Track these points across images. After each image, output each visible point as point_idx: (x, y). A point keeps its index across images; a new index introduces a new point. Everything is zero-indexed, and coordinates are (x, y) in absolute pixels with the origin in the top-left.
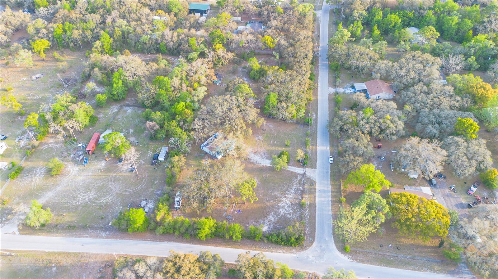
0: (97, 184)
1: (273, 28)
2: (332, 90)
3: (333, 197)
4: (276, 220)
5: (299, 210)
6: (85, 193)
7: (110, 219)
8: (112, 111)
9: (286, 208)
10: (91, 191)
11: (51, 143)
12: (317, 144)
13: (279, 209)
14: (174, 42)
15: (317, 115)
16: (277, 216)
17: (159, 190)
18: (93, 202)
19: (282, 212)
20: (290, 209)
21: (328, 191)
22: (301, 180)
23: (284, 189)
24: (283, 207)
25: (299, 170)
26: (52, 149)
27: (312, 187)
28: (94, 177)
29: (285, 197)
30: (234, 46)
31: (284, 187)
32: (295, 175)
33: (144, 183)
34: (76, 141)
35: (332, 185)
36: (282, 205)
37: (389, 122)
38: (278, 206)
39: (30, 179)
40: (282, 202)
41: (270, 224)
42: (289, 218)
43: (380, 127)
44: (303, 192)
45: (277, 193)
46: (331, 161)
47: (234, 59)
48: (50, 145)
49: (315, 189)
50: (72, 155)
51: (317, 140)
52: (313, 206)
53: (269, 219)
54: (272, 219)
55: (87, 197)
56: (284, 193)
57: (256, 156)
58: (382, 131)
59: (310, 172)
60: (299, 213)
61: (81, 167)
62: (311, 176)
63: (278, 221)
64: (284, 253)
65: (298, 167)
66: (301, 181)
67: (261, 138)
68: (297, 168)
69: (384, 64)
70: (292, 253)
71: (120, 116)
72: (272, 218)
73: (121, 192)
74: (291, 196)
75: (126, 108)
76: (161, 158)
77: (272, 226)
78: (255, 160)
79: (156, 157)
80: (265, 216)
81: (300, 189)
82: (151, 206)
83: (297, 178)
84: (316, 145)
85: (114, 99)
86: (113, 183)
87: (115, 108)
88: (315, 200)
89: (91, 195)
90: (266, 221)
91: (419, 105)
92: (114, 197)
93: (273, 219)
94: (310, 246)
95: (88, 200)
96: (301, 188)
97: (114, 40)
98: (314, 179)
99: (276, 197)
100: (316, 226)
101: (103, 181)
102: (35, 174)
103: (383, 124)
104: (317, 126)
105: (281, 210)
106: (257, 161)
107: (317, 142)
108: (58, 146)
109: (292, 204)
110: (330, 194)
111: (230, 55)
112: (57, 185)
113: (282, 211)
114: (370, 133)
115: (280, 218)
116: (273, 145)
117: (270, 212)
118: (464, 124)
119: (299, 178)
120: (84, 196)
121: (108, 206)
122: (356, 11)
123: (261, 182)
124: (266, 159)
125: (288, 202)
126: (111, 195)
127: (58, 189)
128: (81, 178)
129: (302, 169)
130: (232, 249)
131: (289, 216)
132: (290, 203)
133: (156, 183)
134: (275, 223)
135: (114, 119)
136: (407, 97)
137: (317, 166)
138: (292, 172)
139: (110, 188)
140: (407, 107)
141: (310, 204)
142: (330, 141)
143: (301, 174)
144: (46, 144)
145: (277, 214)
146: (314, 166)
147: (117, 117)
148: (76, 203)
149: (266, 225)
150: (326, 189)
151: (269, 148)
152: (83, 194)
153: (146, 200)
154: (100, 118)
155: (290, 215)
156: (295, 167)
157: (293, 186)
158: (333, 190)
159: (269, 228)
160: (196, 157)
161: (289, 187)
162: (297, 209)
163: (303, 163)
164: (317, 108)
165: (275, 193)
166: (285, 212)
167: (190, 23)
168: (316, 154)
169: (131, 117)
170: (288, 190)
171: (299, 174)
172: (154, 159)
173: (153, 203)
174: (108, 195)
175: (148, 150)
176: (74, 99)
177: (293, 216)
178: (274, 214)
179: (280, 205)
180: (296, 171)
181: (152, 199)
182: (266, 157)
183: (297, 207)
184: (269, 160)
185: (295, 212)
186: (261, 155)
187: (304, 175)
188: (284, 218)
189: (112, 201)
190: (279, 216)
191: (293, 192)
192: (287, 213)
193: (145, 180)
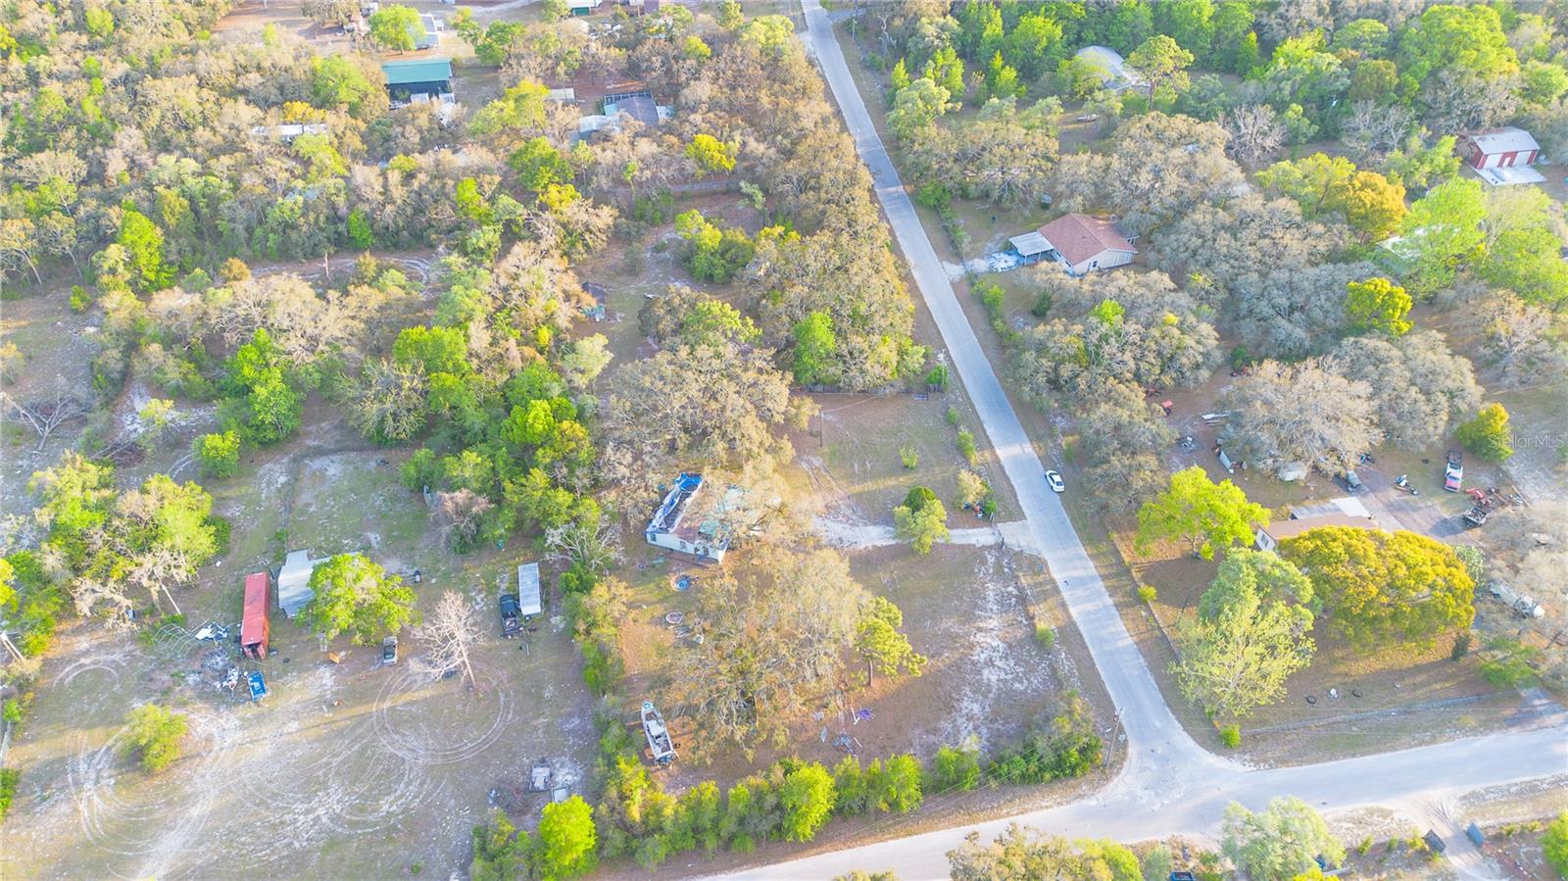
0: (337, 755)
1: (704, 107)
2: (956, 270)
3: (1113, 591)
4: (988, 709)
5: (1042, 659)
6: (309, 799)
7: (445, 865)
8: (269, 484)
9: (998, 663)
10: (326, 788)
11: (86, 653)
12: (989, 441)
13: (979, 672)
14: (399, 202)
15: (947, 354)
16: (985, 696)
17: (570, 715)
18: (353, 825)
19: (994, 678)
20: (1012, 662)
21: (1092, 579)
22: (999, 566)
23: (965, 607)
24: (990, 663)
25: (980, 536)
26: (99, 673)
27: (1041, 578)
28: (313, 732)
29: (980, 630)
30: (605, 183)
31: (961, 599)
32: (976, 554)
33: (507, 707)
34: (182, 621)
35: (1093, 557)
36: (983, 656)
37: (1176, 332)
38: (973, 663)
39: (64, 808)
40: (979, 649)
41: (976, 728)
42: (1022, 692)
43: (1159, 354)
44: (1023, 599)
45: (950, 624)
46: (1058, 484)
47: (616, 226)
48: (83, 661)
49: (1052, 581)
50: (192, 679)
51: (985, 432)
52: (1070, 633)
53: (964, 711)
54: (976, 711)
55: (321, 811)
56: (968, 617)
57: (830, 524)
58: (1168, 361)
59: (1013, 534)
60: (1043, 670)
61: (248, 711)
62: (1023, 544)
63: (996, 711)
64: (1060, 804)
65: (974, 527)
66: (1002, 567)
67: (817, 462)
68: (970, 531)
69: (1081, 164)
70: (1080, 796)
71: (306, 497)
72: (971, 706)
73: (439, 761)
74: (993, 623)
75: (317, 464)
76: (531, 607)
77: (984, 731)
78: (833, 535)
79: (509, 606)
80: (949, 706)
81: (1010, 594)
82: (569, 777)
83: (984, 562)
84: (991, 447)
85: (262, 442)
86: (397, 737)
87: (274, 474)
88: (1069, 617)
89: (332, 802)
90: (960, 721)
91: (1225, 267)
92: (422, 784)
93: (976, 708)
94: (1123, 759)
95: (332, 820)
96: (1010, 589)
97: (167, 233)
98: (1034, 553)
99: (953, 638)
100: (1111, 692)
101: (355, 740)
102: (77, 783)
103: (1164, 343)
104: (963, 387)
105: (986, 673)
106: (841, 539)
107: (987, 436)
108: (117, 657)
109: (1010, 646)
110: (1100, 585)
111: (606, 216)
112: (186, 800)
113: (990, 676)
114: (1137, 376)
115: (997, 699)
116: (866, 476)
117: (957, 689)
118: (1371, 296)
119: (991, 560)
120: (308, 812)
121: (414, 824)
122: (924, 20)
124: (865, 525)
125: (994, 644)
126: (410, 782)
127: (195, 812)
128: (265, 750)
129: (987, 530)
130: (901, 841)
131: (1018, 686)
132: (1002, 646)
133: (547, 695)
134: (990, 720)
135: (290, 509)
136: (1182, 249)
137: (1024, 509)
138: (962, 547)
139: (393, 756)
140: (1201, 280)
141: (1061, 630)
142: (1025, 427)
143: (990, 547)
144: (64, 661)
145: (981, 689)
146: (1016, 514)
147: (301, 501)
148: (289, 845)
149: (965, 731)
150: (1082, 573)
151: (857, 489)
152: (300, 807)
153: (543, 761)
154: (234, 520)
155: (1021, 683)
156: (964, 528)
157: (984, 588)
158: (1104, 571)
159: (980, 739)
160: (643, 574)
161: (977, 595)
162: (1031, 656)
163: (983, 513)
164: (939, 332)
165: (944, 625)
166: (1002, 676)
167: (420, 131)
168: (1004, 472)
169: (352, 490)
170: (976, 606)
171: (984, 548)
172: (506, 617)
173: (568, 762)
174: (398, 781)
176: (107, 471)
177: (1030, 682)
178: (974, 692)
179: (976, 658)
180: (973, 541)
181: (564, 754)
182: (861, 517)
183: (1029, 651)
184: (875, 524)
185: (1031, 670)
186: (844, 515)
187: (1000, 546)
188: (1006, 696)
189: (421, 802)
190: (991, 695)
191: (995, 607)
192: (1009, 677)
193: (507, 695)
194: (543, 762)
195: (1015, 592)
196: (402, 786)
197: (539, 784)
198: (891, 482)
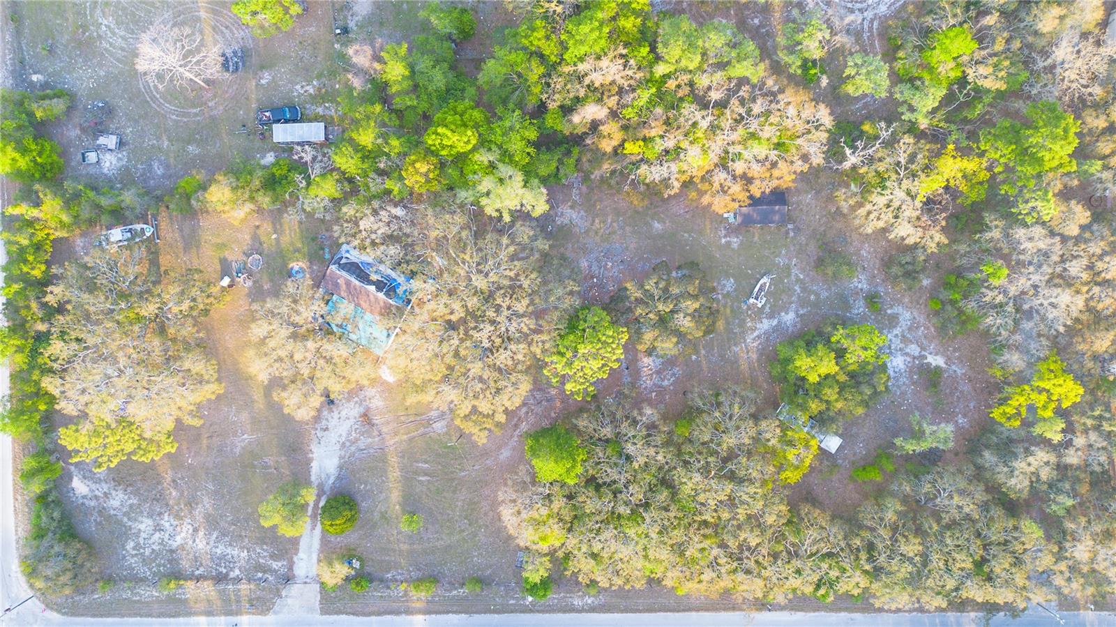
4: (112, 512)
5: (154, 574)
9: (157, 535)
12: (439, 612)
13: (150, 516)
16: (125, 514)
17: (167, 167)
19: (142, 527)
20: (156, 547)
22: (265, 569)
23: (222, 524)
24: (158, 528)
25: (306, 563)
27: (244, 603)
29: (196, 530)
31: (233, 523)
32: (285, 552)
33: (184, 115)
36: (167, 525)
38: (160, 514)
40: (174, 522)
41: (96, 497)
42: (123, 547)
44: (220, 579)
45: (206, 504)
49: (238, 613)
53: (114, 493)
54: (112, 502)
56: (212, 522)
57: (348, 423)
59: (303, 595)
60: (144, 571)
62: (290, 601)
63: (109, 518)
66: (265, 572)
67: (438, 426)
68: (315, 556)
72: (117, 499)
74: (201, 544)
76: (282, 133)
77: (93, 503)
78: (333, 423)
79: (283, 116)
80: (120, 481)
81: (232, 569)
82: (108, 164)
83: (273, 557)
84: (427, 612)
88: (195, 614)
90: (105, 487)
92: (123, 49)
93: (115, 503)
96: (237, 572)
98: (276, 607)
99: (191, 504)
100: (110, 620)
104: (533, 611)
105: (150, 522)
106: (326, 429)
107: (448, 612)
109: (172, 551)
113: (145, 524)
115: (120, 523)
116: (409, 473)
117: (136, 493)
119: (275, 565)
121: (87, 45)
123: (241, 455)
124: (341, 457)
125: (178, 538)
126: (123, 38)
129: (314, 571)
131: (130, 545)
132: (175, 545)
133: (190, 148)
134: (102, 511)
137: (334, 617)
141: (184, 601)
143: (291, 568)
145: (132, 512)
146: (328, 606)
149: (94, 487)
151: (393, 460)
153: (125, 144)
155: (134, 549)
157: (242, 548)
159: (84, 497)
160: (314, 239)
161: (236, 539)
162: (159, 566)
165: (206, 499)
166: (143, 535)
170: (222, 534)
171: (291, 562)
172: (273, 111)
173: (121, 163)
174: (127, 30)
175: (319, 76)
177: (133, 556)
178: (131, 506)
179: (166, 518)
180: (301, 555)
181: (129, 160)
182: (352, 455)
183: (164, 566)
184: (341, 467)
185: (145, 561)
186: (357, 440)
187: (288, 579)
188: (124, 533)
189: (106, 49)
190: (125, 519)
191: (219, 551)
192: (142, 542)
193: (196, 115)
194: (121, 144)
195: (232, 575)
196: (122, 33)
197: (102, 140)
198: (395, 496)
